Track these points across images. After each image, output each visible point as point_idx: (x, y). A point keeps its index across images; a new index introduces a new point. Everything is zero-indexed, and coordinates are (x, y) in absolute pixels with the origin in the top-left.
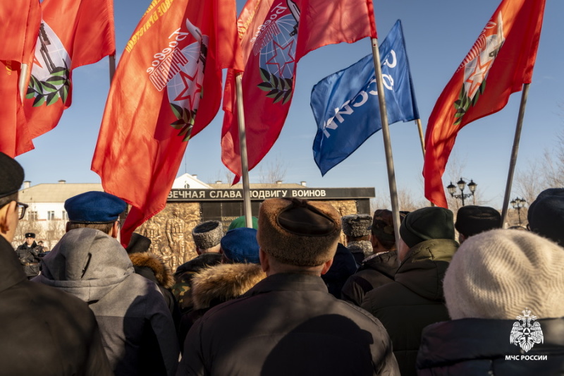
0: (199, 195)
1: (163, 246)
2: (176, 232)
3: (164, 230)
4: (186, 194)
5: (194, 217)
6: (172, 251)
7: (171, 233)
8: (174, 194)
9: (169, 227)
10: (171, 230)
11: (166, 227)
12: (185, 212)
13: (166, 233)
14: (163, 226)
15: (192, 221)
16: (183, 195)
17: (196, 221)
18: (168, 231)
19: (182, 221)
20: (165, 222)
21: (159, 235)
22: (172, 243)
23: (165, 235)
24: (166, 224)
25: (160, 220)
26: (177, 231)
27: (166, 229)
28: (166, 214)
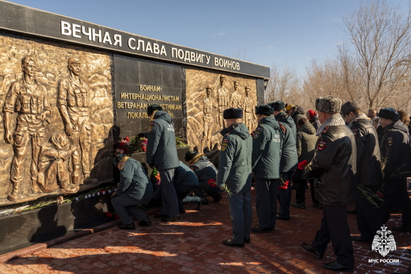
0: (113, 41)
1: (54, 130)
2: (77, 105)
3: (54, 101)
4: (94, 35)
5: (103, 80)
6: (72, 142)
7: (68, 106)
8: (74, 30)
9: (64, 93)
10: (68, 100)
11: (58, 93)
12: (88, 68)
13: (58, 105)
14: (53, 91)
15: (101, 87)
16: (90, 34)
17: (106, 87)
18: (62, 102)
19: (84, 85)
20: (55, 84)
21: (45, 109)
22: (71, 126)
23: (55, 109)
24: (58, 89)
25: (45, 80)
26: (79, 103)
27: (58, 98)
28: (56, 68)
